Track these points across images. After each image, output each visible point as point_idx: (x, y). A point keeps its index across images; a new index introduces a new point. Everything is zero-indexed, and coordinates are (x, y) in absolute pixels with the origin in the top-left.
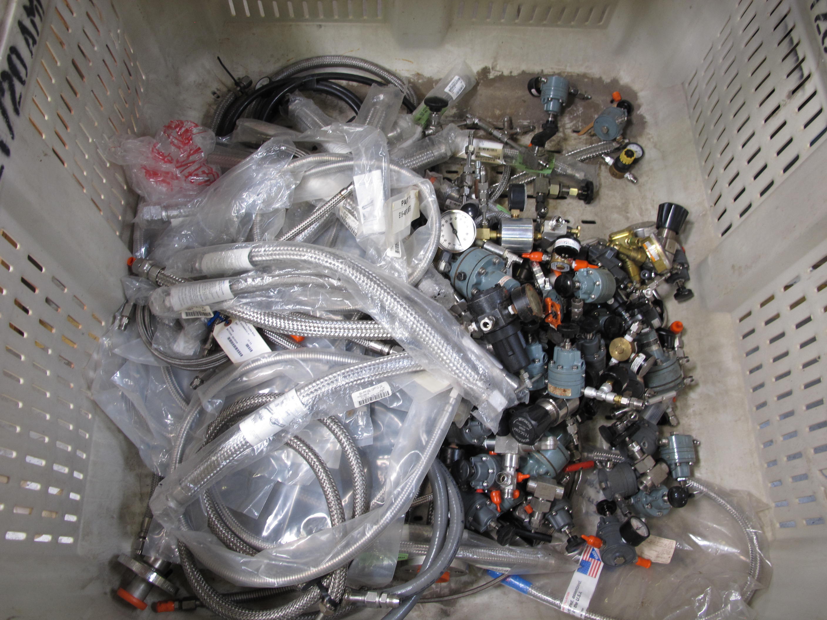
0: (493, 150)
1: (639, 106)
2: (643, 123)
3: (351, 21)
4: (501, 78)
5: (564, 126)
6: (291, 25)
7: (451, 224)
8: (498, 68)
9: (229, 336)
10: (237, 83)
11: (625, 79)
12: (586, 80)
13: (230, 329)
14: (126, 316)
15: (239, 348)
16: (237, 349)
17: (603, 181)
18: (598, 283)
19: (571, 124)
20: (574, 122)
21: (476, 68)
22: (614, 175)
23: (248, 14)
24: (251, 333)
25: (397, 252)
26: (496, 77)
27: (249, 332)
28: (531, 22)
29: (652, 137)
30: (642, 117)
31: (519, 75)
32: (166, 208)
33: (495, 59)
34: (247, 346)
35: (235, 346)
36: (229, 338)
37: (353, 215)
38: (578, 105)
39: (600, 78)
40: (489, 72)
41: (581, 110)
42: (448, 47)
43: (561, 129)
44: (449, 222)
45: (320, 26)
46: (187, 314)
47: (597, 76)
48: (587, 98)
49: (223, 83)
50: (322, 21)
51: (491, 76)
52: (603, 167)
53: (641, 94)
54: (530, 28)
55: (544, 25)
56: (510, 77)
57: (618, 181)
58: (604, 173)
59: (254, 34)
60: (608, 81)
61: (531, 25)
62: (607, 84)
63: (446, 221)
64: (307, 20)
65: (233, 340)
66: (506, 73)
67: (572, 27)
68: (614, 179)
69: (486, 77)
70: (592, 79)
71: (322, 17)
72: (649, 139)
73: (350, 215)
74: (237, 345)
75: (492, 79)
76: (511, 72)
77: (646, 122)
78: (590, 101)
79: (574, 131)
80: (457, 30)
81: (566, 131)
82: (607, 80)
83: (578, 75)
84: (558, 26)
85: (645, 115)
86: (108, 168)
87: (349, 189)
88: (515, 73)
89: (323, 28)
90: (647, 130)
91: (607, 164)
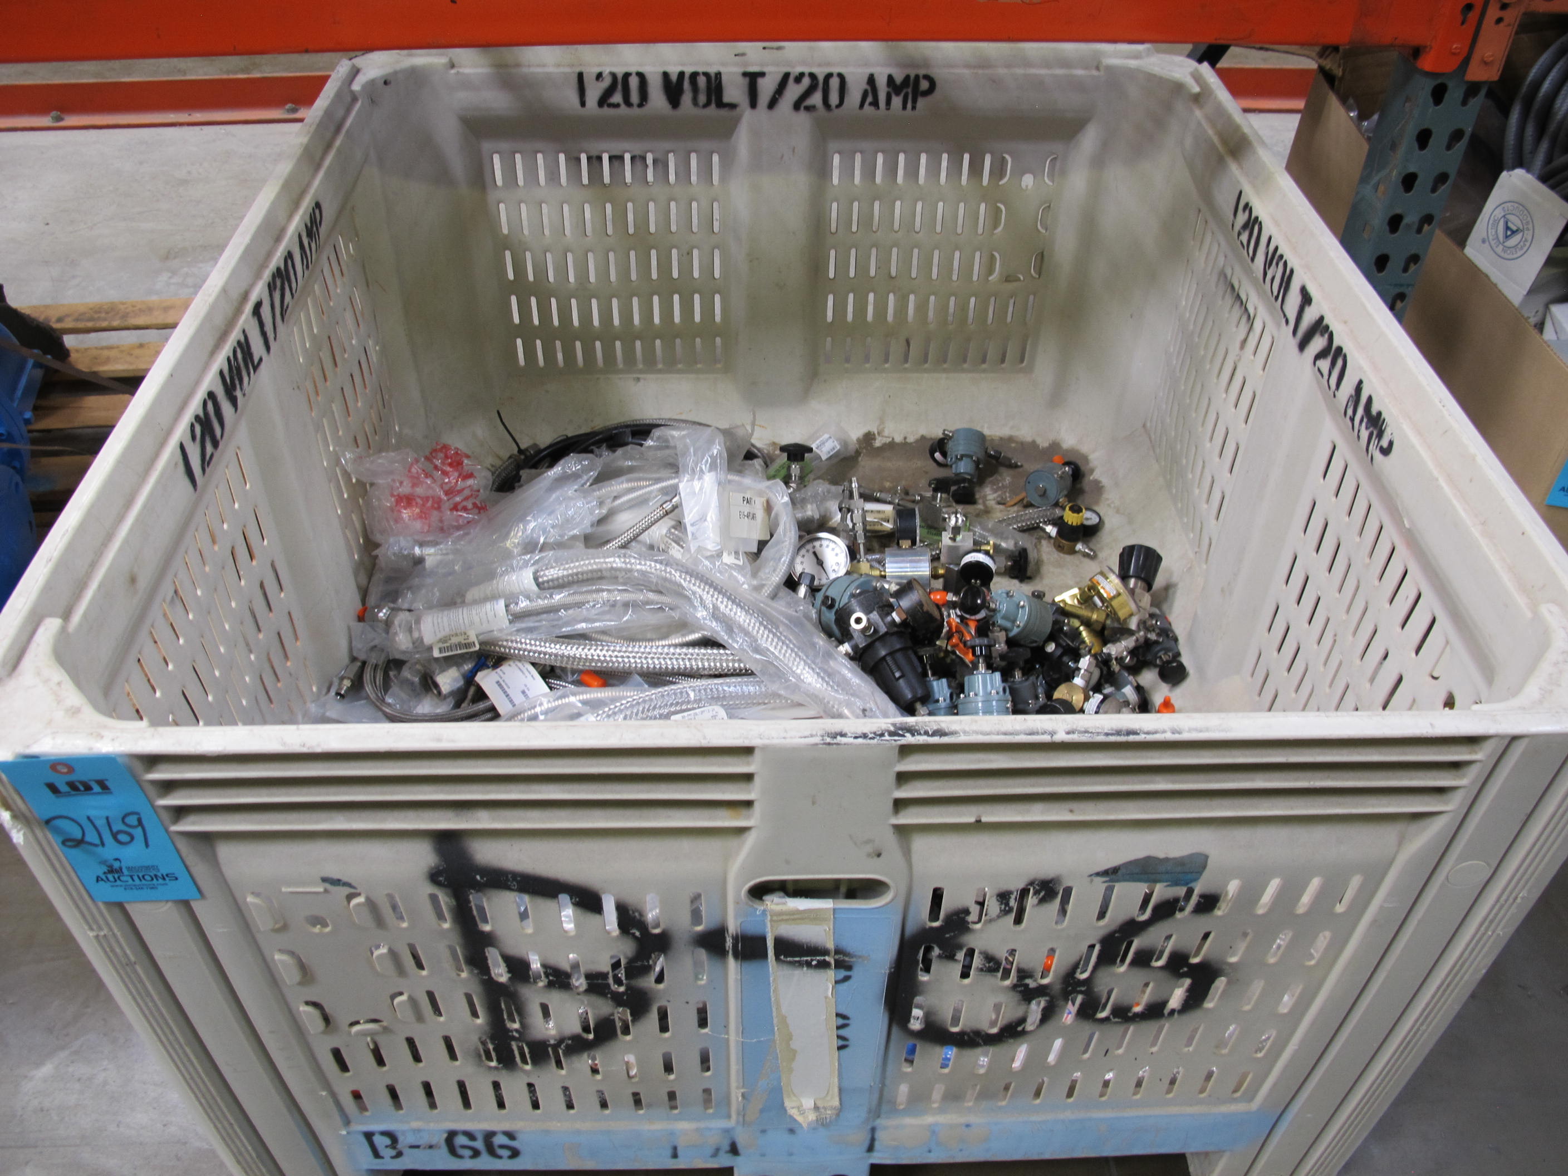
0: (879, 512)
1: (1092, 471)
2: (1098, 488)
3: (680, 372)
4: (891, 446)
5: (985, 497)
6: (598, 379)
7: (815, 553)
8: (886, 433)
9: (498, 679)
10: (520, 451)
11: (1069, 441)
12: (1013, 445)
13: (501, 673)
14: (349, 678)
15: (511, 695)
16: (507, 696)
17: (1045, 557)
18: (1022, 603)
19: (995, 495)
20: (999, 493)
21: (855, 434)
22: (1060, 548)
23: (541, 362)
24: (529, 676)
25: (738, 559)
26: (885, 444)
27: (527, 673)
28: (926, 366)
29: (1113, 502)
30: (1097, 483)
31: (917, 441)
32: (421, 545)
33: (882, 421)
34: (523, 692)
35: (505, 692)
36: (498, 682)
37: (678, 544)
38: (1005, 474)
39: (1034, 442)
40: (875, 439)
41: (1008, 480)
42: (814, 404)
43: (980, 501)
44: (811, 551)
45: (638, 379)
46: (441, 651)
47: (1029, 439)
48: (1016, 466)
49: (498, 457)
50: (641, 372)
51: (878, 443)
52: (1044, 542)
53: (1092, 457)
54: (926, 375)
55: (945, 371)
56: (905, 445)
57: (1068, 558)
58: (1046, 548)
59: (547, 391)
60: (1046, 444)
61: (926, 371)
62: (1043, 449)
63: (808, 551)
64: (621, 371)
65: (503, 684)
66: (898, 439)
67: (984, 371)
68: (1062, 555)
69: (871, 445)
70: (1022, 443)
71: (641, 366)
72: (1109, 505)
73: (674, 544)
74: (509, 691)
75: (878, 448)
76: (905, 438)
77: (1103, 487)
78: (1021, 470)
79: (999, 503)
80: (825, 381)
81: (988, 503)
82: (1043, 443)
83: (1001, 439)
84: (963, 371)
85: (1100, 479)
86: (346, 500)
87: (674, 500)
88: (911, 439)
89: (642, 381)
90: (1105, 496)
91: (1050, 537)
